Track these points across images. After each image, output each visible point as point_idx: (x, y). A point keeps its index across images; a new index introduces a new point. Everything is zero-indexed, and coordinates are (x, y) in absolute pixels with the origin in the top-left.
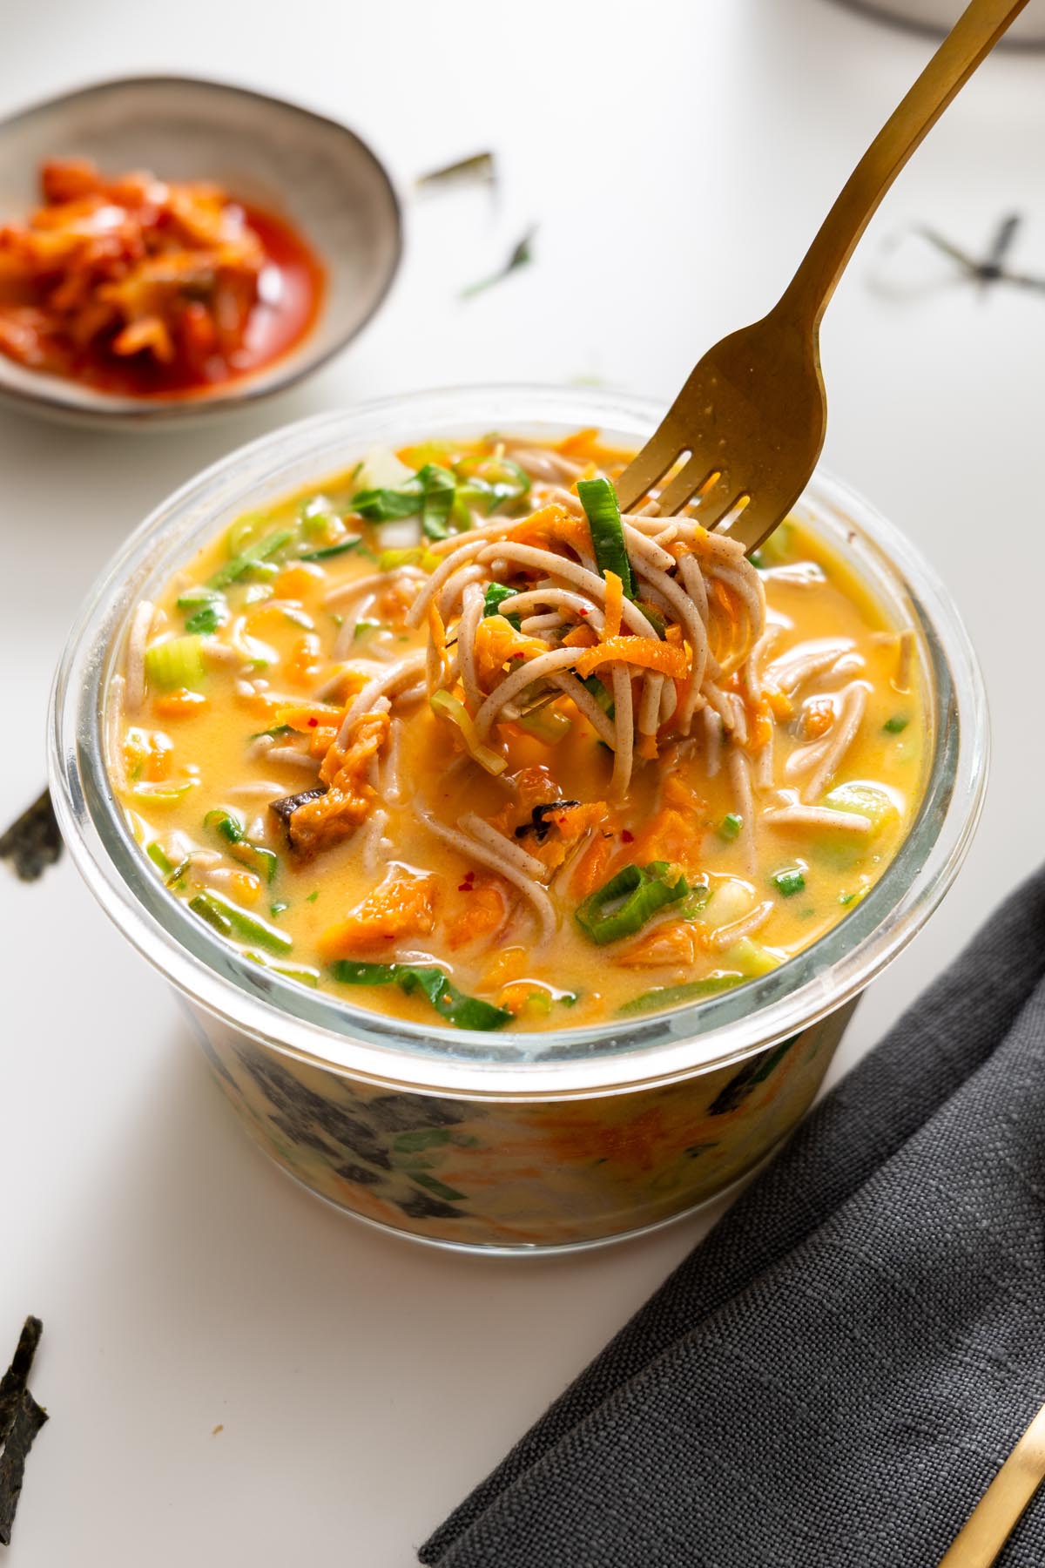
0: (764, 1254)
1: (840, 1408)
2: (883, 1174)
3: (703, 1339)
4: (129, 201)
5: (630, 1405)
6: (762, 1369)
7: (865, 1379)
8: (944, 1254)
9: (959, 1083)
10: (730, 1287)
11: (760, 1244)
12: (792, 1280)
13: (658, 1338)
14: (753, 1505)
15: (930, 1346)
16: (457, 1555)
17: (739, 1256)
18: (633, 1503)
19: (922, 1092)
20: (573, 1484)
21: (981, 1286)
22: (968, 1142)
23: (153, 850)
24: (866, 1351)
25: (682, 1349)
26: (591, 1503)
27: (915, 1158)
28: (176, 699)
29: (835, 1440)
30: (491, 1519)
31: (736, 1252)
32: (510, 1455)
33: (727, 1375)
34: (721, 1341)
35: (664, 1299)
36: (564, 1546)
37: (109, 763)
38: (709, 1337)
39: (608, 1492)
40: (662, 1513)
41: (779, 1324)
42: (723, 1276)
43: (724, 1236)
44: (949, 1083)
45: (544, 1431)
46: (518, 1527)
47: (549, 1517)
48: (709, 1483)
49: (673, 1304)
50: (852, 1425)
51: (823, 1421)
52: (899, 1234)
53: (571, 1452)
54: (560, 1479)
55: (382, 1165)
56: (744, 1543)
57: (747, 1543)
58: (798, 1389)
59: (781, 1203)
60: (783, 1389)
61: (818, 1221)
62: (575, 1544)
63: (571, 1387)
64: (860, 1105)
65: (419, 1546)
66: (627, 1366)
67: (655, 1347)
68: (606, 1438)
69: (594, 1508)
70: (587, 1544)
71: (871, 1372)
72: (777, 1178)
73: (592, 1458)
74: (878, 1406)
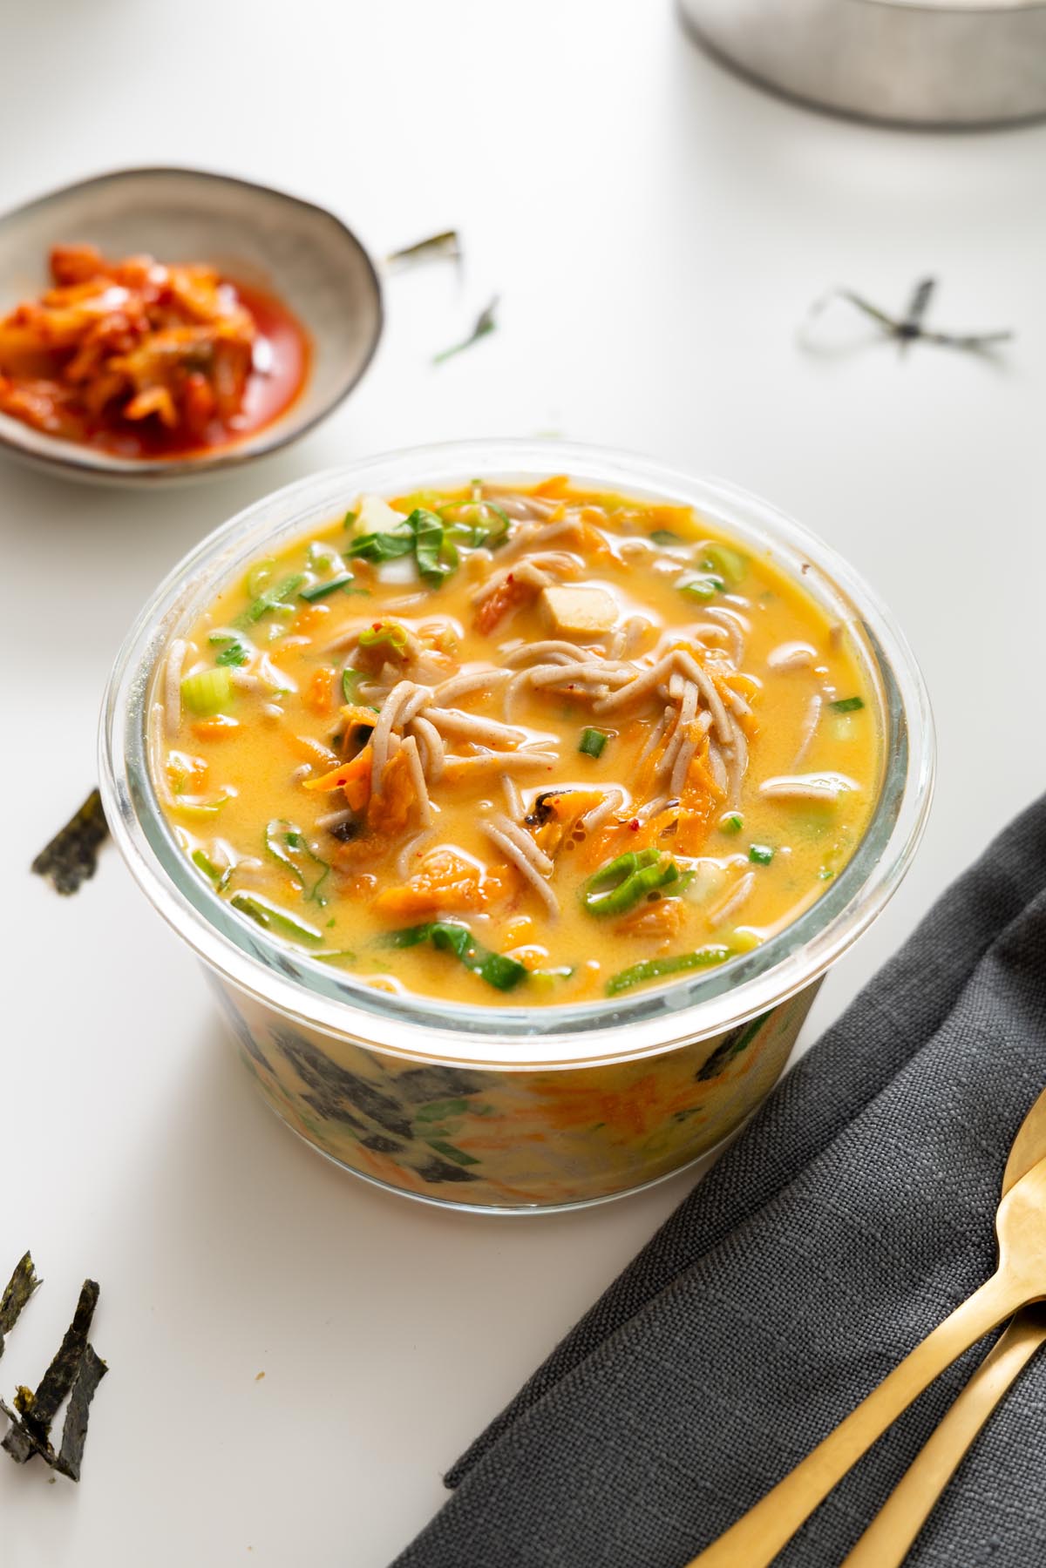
0: (742, 1208)
1: (817, 1340)
2: (847, 1135)
3: (689, 1286)
4: (133, 281)
5: (625, 1346)
6: (742, 1309)
7: (838, 1314)
8: (905, 1202)
9: (911, 1055)
10: (714, 1238)
11: (739, 1200)
12: (767, 1231)
13: (651, 1285)
14: (739, 1427)
15: (896, 1284)
16: (473, 1483)
17: (720, 1211)
18: (629, 1434)
19: (879, 1063)
20: (576, 1419)
21: (941, 1230)
22: (923, 1104)
23: (197, 857)
24: (838, 1289)
25: (670, 1295)
26: (592, 1437)
27: (876, 1120)
28: (212, 724)
29: (814, 1368)
30: (502, 1450)
31: (717, 1207)
32: (523, 1390)
33: (711, 1317)
34: (704, 1287)
35: (655, 1250)
36: (568, 1475)
37: (155, 782)
38: (694, 1285)
39: (606, 1425)
40: (656, 1441)
41: (756, 1270)
42: (707, 1229)
43: (706, 1193)
44: (902, 1054)
45: (553, 1369)
46: (527, 1459)
47: (555, 1450)
48: (699, 1410)
49: (664, 1254)
50: (829, 1354)
51: (801, 1352)
52: (863, 1187)
53: (573, 1390)
54: (563, 1416)
55: (404, 1134)
56: (733, 1462)
57: (737, 1461)
58: (777, 1325)
59: (757, 1163)
60: (763, 1326)
61: (790, 1178)
62: (577, 1474)
63: (575, 1329)
64: (824, 1076)
65: (444, 1473)
66: (624, 1310)
67: (648, 1292)
68: (604, 1376)
69: (593, 1440)
70: (588, 1473)
71: (844, 1307)
72: (751, 1141)
73: (592, 1395)
74: (852, 1336)
